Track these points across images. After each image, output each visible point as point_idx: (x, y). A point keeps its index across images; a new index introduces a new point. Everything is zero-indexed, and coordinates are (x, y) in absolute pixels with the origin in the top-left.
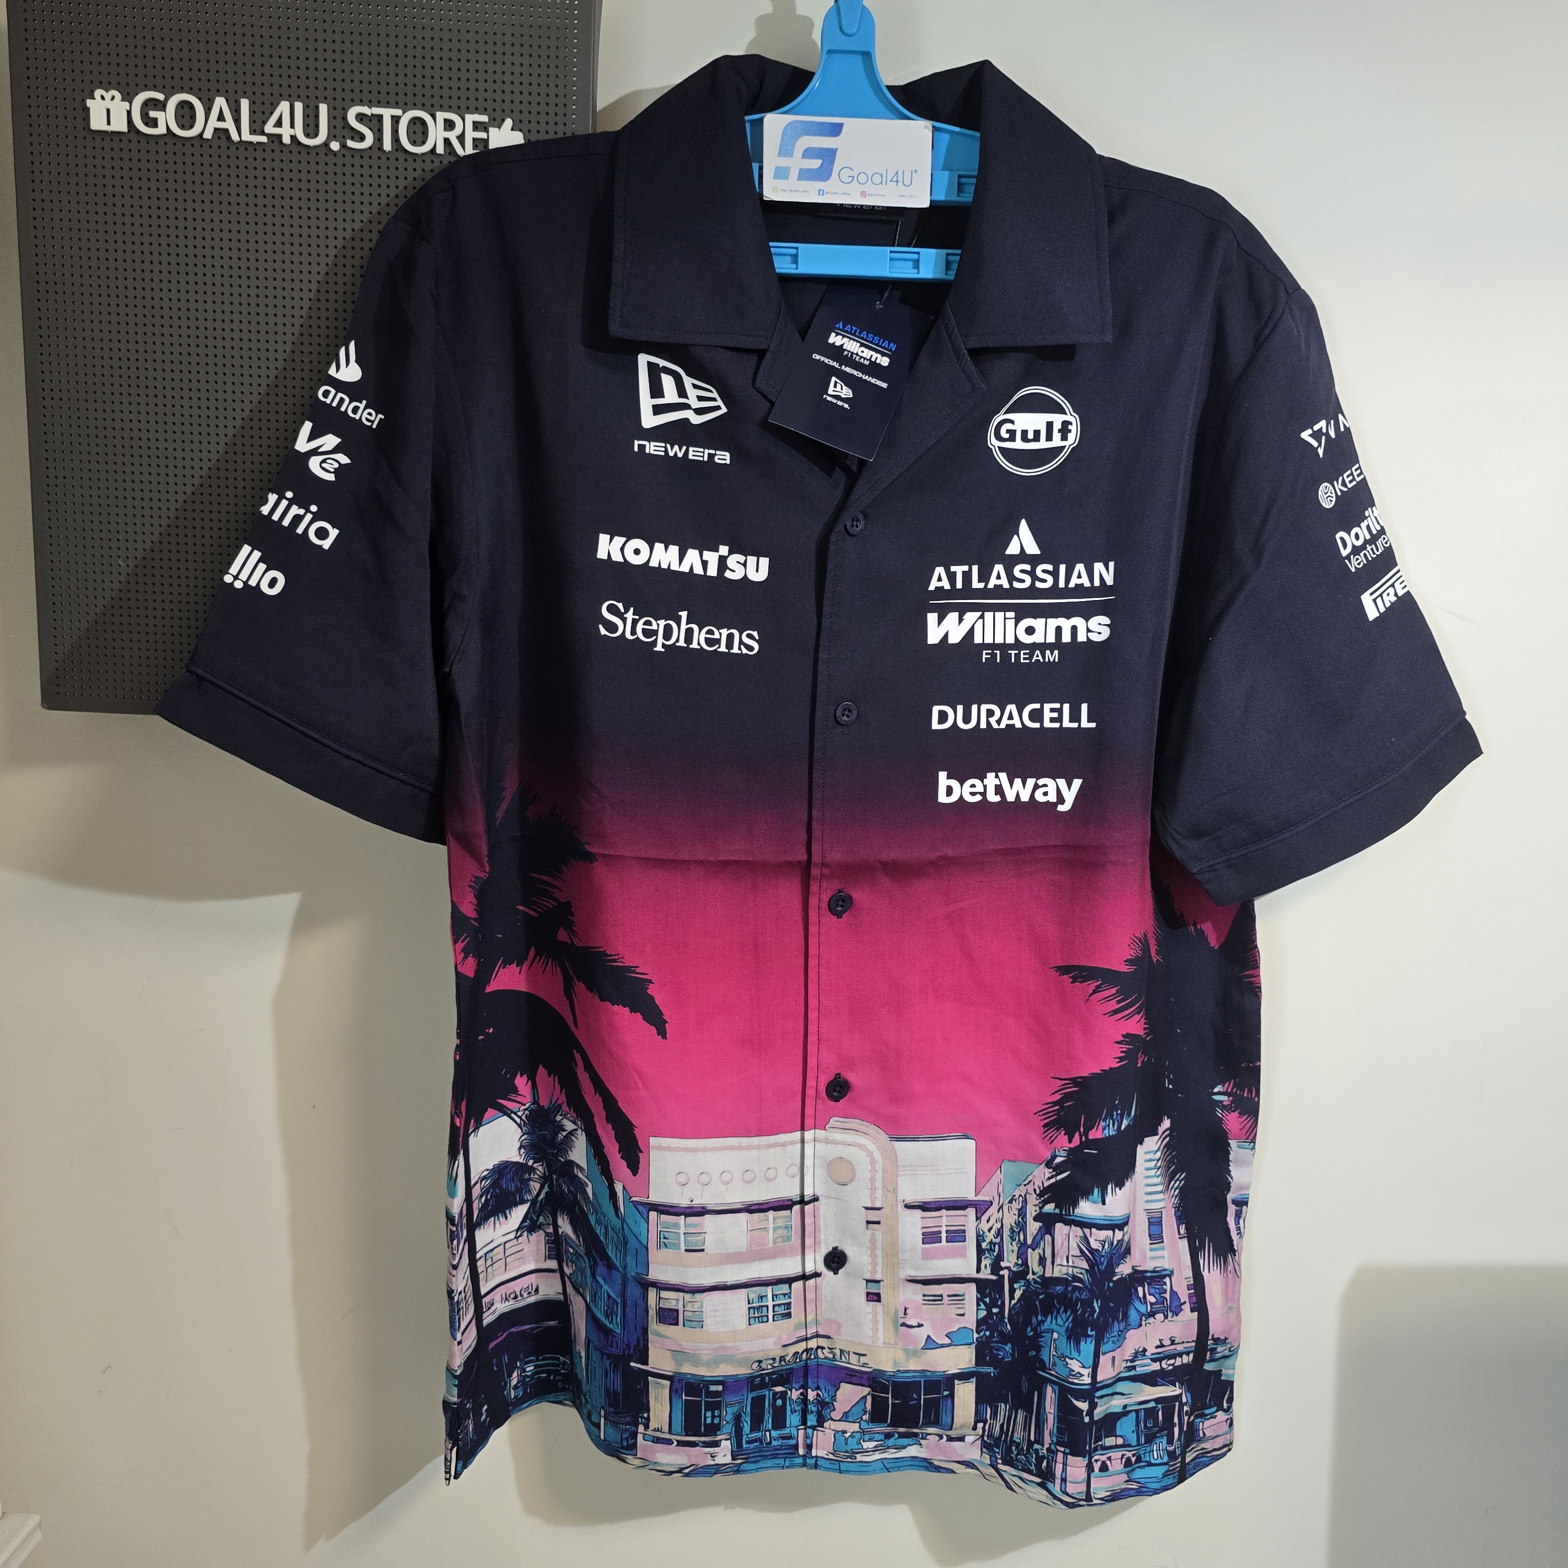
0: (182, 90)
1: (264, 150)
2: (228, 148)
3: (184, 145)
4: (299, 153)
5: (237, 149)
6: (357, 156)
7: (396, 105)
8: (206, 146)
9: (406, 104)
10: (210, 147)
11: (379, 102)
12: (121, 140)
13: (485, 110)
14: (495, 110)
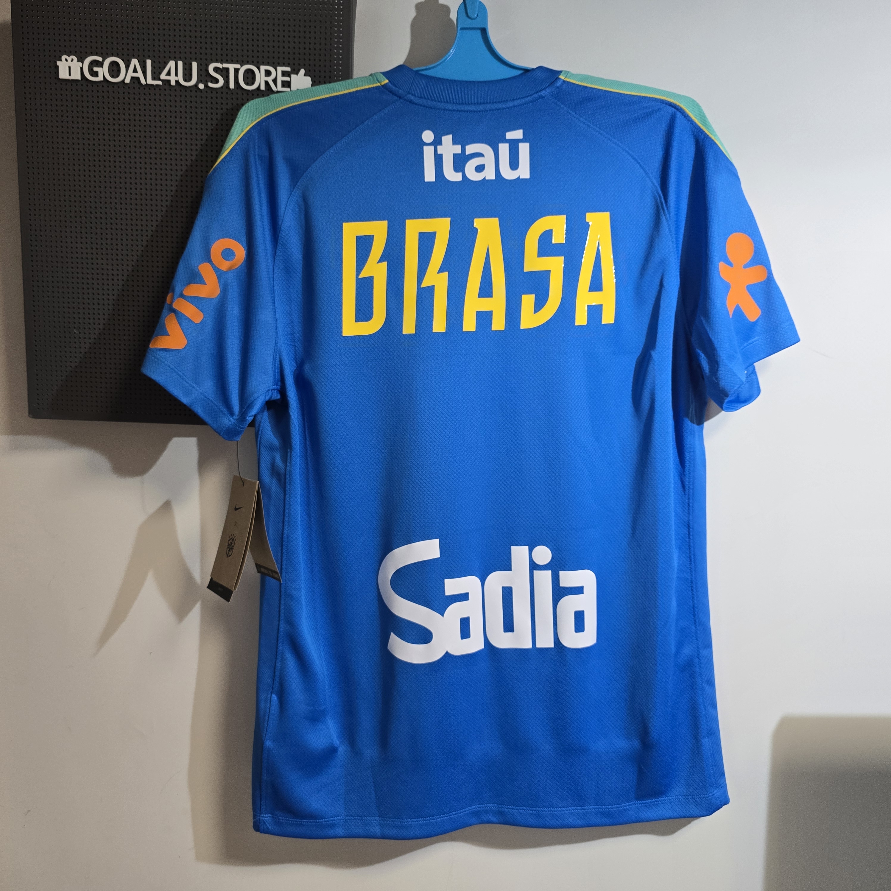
0: (113, 55)
1: (160, 89)
2: (139, 88)
3: (113, 87)
4: (181, 91)
5: (144, 89)
6: (214, 92)
7: (237, 62)
8: (126, 87)
9: (243, 61)
10: (129, 88)
11: (227, 61)
12: (77, 85)
13: (289, 64)
14: (294, 64)
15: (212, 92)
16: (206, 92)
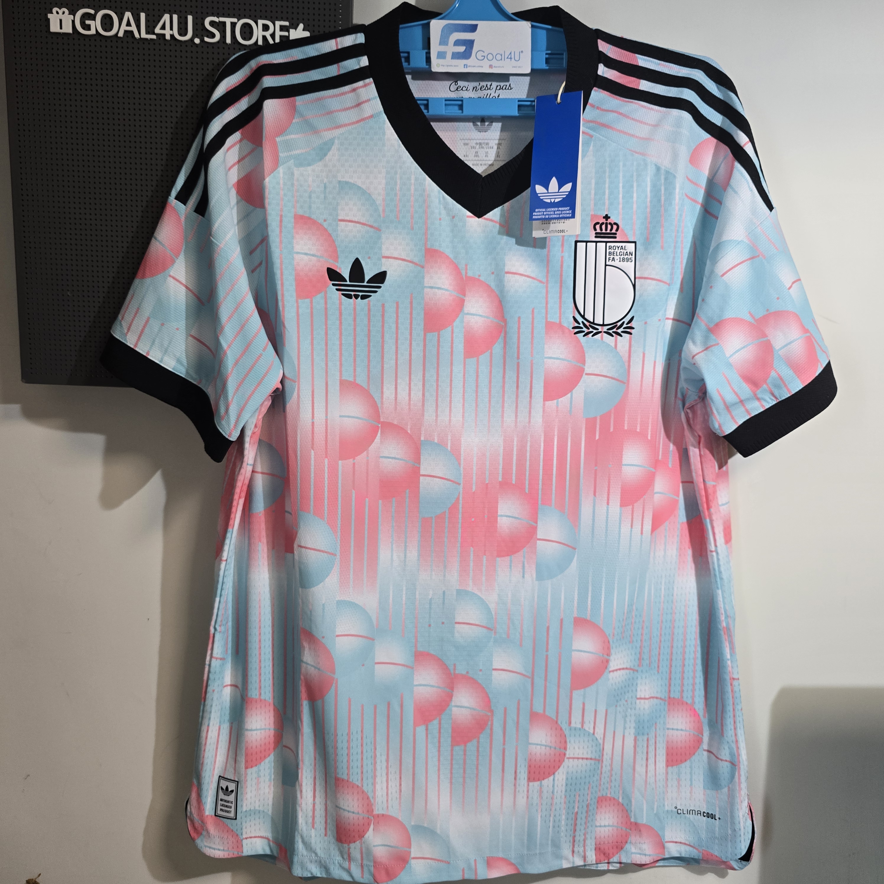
0: (105, 8)
1: (154, 44)
2: (133, 43)
3: (106, 41)
4: (176, 45)
5: (138, 43)
6: (210, 47)
7: (234, 16)
8: (119, 41)
9: (239, 15)
10: (122, 42)
11: (223, 14)
12: (68, 39)
13: (287, 18)
14: (293, 19)
15: (208, 47)
16: (202, 47)
